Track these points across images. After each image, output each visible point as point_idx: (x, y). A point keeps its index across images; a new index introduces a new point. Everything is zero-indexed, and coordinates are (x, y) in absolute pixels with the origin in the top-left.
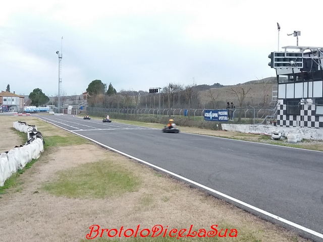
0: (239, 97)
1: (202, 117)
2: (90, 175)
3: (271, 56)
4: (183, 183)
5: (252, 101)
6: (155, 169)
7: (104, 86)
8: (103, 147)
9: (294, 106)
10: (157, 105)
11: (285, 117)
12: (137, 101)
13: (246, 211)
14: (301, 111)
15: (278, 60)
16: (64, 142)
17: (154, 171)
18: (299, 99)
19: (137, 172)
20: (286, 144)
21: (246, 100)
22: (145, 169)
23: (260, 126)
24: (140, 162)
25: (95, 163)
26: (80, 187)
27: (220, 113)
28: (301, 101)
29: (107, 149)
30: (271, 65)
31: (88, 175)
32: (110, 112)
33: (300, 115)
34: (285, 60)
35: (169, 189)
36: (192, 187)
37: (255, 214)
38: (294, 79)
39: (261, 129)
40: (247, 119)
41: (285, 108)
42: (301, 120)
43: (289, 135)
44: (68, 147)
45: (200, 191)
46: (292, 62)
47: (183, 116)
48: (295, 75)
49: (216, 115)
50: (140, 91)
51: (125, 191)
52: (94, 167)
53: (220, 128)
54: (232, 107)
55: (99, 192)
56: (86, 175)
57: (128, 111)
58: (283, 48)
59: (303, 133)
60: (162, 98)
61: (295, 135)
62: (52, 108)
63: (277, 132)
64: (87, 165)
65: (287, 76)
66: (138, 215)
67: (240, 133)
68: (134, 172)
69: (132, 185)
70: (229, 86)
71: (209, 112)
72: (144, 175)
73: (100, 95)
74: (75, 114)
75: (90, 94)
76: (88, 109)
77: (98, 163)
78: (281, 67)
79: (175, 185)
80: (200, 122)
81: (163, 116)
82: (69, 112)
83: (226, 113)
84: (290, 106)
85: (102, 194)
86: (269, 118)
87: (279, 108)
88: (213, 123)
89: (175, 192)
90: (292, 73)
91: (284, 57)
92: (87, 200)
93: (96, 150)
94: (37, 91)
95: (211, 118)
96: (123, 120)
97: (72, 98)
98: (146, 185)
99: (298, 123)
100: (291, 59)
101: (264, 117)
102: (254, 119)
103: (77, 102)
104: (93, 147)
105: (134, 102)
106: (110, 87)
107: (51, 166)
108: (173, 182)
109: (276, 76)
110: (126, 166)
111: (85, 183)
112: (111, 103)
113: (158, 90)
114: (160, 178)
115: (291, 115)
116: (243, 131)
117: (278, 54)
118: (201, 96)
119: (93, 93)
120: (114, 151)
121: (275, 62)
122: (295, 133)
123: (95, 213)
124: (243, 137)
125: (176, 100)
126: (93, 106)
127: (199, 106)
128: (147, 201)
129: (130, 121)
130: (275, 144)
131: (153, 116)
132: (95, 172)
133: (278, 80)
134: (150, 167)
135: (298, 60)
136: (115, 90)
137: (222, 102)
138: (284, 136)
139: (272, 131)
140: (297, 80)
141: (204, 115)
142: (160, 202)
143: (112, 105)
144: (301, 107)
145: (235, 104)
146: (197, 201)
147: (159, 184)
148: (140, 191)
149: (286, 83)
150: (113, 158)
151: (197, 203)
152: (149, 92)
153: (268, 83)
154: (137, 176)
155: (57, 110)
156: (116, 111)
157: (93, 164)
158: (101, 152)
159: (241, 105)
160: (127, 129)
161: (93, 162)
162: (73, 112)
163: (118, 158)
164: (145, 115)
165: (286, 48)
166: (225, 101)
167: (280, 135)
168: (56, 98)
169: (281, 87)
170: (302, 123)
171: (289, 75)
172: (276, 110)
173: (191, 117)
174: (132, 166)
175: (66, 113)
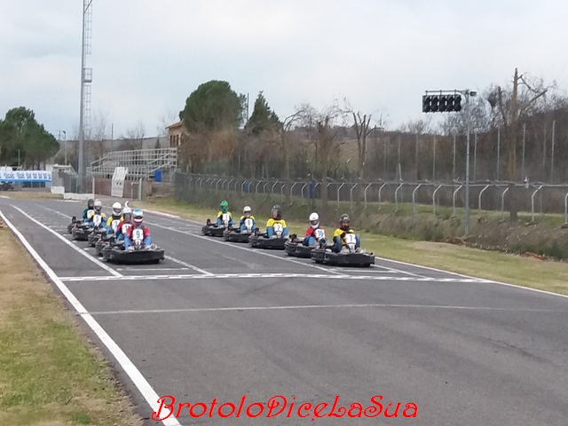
32: (257, 194)
62: (61, 174)
74: (136, 198)
76: (179, 179)
82: (117, 190)
94: (20, 117)
112: (262, 157)
126: (196, 167)
143: (265, 167)
156: (277, 190)
175: (109, 194)
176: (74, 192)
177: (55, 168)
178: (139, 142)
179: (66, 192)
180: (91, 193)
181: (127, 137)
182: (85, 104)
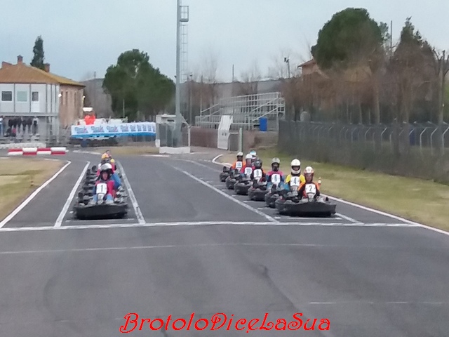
76: (284, 127)
82: (223, 142)
175: (214, 146)
176: (169, 146)
177: (163, 118)
178: (254, 86)
179: (161, 146)
180: (187, 145)
181: (240, 80)
182: (182, 46)
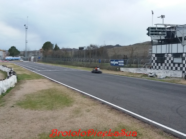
0: (130, 52)
1: (109, 63)
2: (44, 97)
3: (148, 29)
4: (98, 101)
5: (138, 54)
6: (82, 93)
7: (52, 45)
8: (52, 80)
9: (161, 58)
10: (83, 56)
11: (156, 64)
12: (72, 54)
13: (134, 117)
14: (165, 61)
15: (152, 31)
16: (29, 77)
17: (82, 95)
18: (164, 54)
19: (72, 95)
20: (156, 79)
21: (134, 54)
22: (76, 93)
23: (142, 69)
24: (73, 89)
25: (47, 90)
26: (38, 104)
27: (119, 62)
28: (165, 55)
29: (54, 81)
30: (148, 34)
31: (43, 97)
33: (164, 63)
34: (156, 31)
35: (90, 104)
36: (103, 103)
37: (139, 119)
38: (161, 42)
39: (142, 71)
40: (134, 65)
41: (156, 59)
42: (165, 66)
43: (158, 74)
44: (32, 81)
45: (108, 106)
46: (160, 33)
47: (98, 63)
48: (162, 40)
49: (117, 63)
50: (73, 49)
51: (65, 106)
52: (47, 92)
53: (119, 70)
54: (126, 59)
55: (50, 107)
56: (42, 97)
57: (66, 60)
58: (155, 25)
59: (166, 73)
60: (86, 52)
61: (162, 74)
62: (22, 58)
63: (152, 72)
64: (42, 91)
65: (157, 41)
66: (72, 120)
67: (130, 73)
68: (70, 95)
69: (69, 103)
70: (124, 46)
71: (113, 61)
72: (76, 97)
73: (50, 51)
74: (36, 61)
75: (44, 50)
76: (43, 58)
77: (49, 90)
78: (154, 36)
79: (93, 102)
80: (108, 66)
81: (87, 63)
82: (32, 60)
83: (123, 62)
84: (159, 58)
85: (51, 108)
86: (147, 64)
87: (153, 59)
88: (115, 67)
89: (93, 106)
90: (160, 39)
91: (155, 30)
92: (42, 111)
93: (48, 82)
94: (13, 48)
95: (114, 64)
96: (64, 65)
97: (34, 52)
98: (77, 102)
99: (164, 67)
100: (159, 31)
101: (144, 64)
102: (139, 65)
103: (36, 54)
104: (46, 81)
105: (70, 55)
106: (56, 46)
107: (21, 91)
108: (93, 101)
109: (151, 41)
110: (65, 92)
111: (41, 102)
112: (57, 55)
113: (84, 48)
114: (85, 98)
115: (159, 63)
116: (132, 72)
117: (152, 28)
118: (108, 51)
119: (46, 49)
120: (58, 83)
121: (150, 33)
122: (161, 73)
123: (47, 119)
124: (132, 75)
125: (94, 54)
126: (46, 57)
127: (107, 57)
128: (77, 112)
129: (68, 66)
130: (150, 79)
131: (81, 63)
132: (47, 95)
133: (152, 43)
134: (80, 92)
135: (163, 32)
136: (59, 48)
137: (120, 55)
138: (155, 75)
139: (149, 72)
140: (163, 43)
141: (110, 63)
142: (85, 112)
143: (57, 57)
144: (165, 59)
145: (128, 56)
146: (106, 112)
147: (84, 102)
148: (73, 106)
149: (157, 45)
150: (58, 87)
151: (106, 113)
152: (78, 49)
153: (146, 45)
154: (72, 97)
155: (25, 59)
157: (46, 90)
158: (51, 84)
159: (131, 57)
160: (66, 70)
161: (46, 89)
162: (34, 60)
163: (61, 87)
164: (77, 62)
165: (156, 25)
166: (122, 54)
167: (153, 74)
168: (24, 52)
169: (154, 47)
170: (166, 68)
171: (158, 40)
172: (151, 60)
173: (103, 64)
174: (69, 91)
176: (25, 61)
180: (28, 61)
182: (26, 46)
